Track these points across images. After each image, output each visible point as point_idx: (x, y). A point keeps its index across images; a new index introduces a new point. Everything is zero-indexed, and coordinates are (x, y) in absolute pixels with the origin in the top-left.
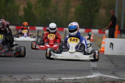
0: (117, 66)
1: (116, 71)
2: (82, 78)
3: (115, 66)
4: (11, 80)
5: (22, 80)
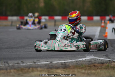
1: (110, 54)
2: (74, 61)
3: (113, 49)
4: (3, 65)
5: (14, 65)
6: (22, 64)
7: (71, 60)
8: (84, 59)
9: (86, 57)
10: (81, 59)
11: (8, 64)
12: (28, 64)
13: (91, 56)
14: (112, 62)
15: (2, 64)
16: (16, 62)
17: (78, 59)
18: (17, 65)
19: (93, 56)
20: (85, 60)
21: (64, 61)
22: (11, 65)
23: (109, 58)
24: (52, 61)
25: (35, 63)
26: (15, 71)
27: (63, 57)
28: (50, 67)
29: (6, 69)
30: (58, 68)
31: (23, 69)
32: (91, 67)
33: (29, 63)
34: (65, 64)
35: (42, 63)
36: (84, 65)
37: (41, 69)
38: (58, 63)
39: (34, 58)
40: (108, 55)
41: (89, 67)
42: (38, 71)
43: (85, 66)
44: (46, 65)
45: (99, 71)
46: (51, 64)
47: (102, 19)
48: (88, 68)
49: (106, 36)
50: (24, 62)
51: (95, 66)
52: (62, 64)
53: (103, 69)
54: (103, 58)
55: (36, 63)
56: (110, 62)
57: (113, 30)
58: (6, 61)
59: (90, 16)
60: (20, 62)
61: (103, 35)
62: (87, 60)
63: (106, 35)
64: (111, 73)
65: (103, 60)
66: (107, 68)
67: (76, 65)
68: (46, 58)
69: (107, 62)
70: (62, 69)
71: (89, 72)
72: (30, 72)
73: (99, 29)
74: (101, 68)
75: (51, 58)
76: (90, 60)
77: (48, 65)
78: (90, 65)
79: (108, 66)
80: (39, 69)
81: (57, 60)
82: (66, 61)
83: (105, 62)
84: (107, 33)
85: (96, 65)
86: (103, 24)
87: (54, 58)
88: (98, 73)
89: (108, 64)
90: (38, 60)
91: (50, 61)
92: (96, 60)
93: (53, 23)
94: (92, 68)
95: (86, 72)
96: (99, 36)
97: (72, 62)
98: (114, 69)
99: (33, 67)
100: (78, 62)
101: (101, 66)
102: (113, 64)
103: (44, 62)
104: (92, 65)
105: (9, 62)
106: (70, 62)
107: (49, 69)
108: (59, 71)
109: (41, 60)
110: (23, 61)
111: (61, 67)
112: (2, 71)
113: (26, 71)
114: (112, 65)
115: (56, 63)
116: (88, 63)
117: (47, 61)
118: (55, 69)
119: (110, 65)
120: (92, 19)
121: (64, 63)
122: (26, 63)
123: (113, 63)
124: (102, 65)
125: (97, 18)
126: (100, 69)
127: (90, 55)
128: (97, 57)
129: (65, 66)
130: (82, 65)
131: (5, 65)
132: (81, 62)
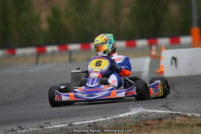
0: (179, 93)
1: (171, 102)
2: (109, 118)
3: (175, 93)
5: (6, 133)
6: (19, 131)
7: (105, 117)
8: (127, 114)
9: (130, 111)
10: (122, 115)
12: (30, 130)
13: (139, 109)
14: (176, 116)
16: (10, 128)
17: (117, 115)
18: (10, 133)
19: (142, 108)
20: (130, 115)
21: (93, 121)
23: (171, 110)
24: (72, 122)
25: (42, 127)
27: (90, 114)
28: (69, 133)
32: (140, 127)
33: (32, 127)
34: (95, 125)
35: (55, 126)
36: (128, 125)
38: (83, 124)
39: (40, 119)
40: (169, 104)
41: (138, 128)
43: (130, 126)
44: (61, 129)
45: (155, 132)
46: (71, 127)
47: (151, 45)
48: (135, 129)
49: (162, 72)
50: (23, 127)
51: (147, 125)
52: (89, 126)
53: (161, 129)
54: (160, 110)
55: (45, 128)
56: (172, 116)
57: (173, 61)
61: (157, 71)
62: (133, 115)
63: (161, 70)
65: (161, 113)
66: (169, 126)
67: (114, 126)
68: (61, 117)
69: (169, 117)
73: (147, 61)
74: (159, 128)
75: (69, 117)
76: (138, 116)
77: (66, 129)
78: (138, 124)
79: (170, 123)
81: (81, 119)
82: (96, 120)
83: (164, 116)
84: (163, 67)
85: (149, 122)
86: (153, 53)
87: (74, 116)
89: (169, 120)
90: (47, 121)
91: (69, 122)
92: (148, 114)
93: (66, 58)
94: (142, 128)
96: (150, 72)
97: (107, 121)
98: (180, 128)
100: (118, 120)
101: (158, 125)
102: (179, 119)
103: (57, 125)
106: (102, 122)
109: (52, 122)
110: (21, 126)
114: (177, 122)
115: (79, 125)
116: (134, 120)
117: (62, 122)
119: (173, 121)
120: (134, 45)
121: (92, 124)
122: (27, 129)
123: (177, 118)
124: (160, 122)
125: (142, 43)
126: (156, 129)
127: (137, 107)
128: (149, 109)
130: (125, 124)
132: (123, 120)
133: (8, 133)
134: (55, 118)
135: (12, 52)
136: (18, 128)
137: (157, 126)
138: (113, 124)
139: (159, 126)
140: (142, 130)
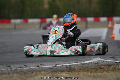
4: (6, 70)
5: (17, 69)
7: (77, 63)
8: (90, 61)
9: (92, 59)
10: (87, 62)
11: (10, 68)
12: (31, 68)
14: (119, 64)
15: (4, 69)
16: (19, 66)
17: (84, 61)
18: (19, 69)
19: (99, 58)
20: (91, 62)
21: (69, 64)
22: (13, 69)
23: (116, 60)
25: (39, 66)
26: (18, 75)
27: (68, 60)
28: (54, 71)
29: (9, 74)
30: (62, 71)
31: (26, 73)
32: (97, 69)
33: (33, 66)
34: (70, 67)
35: (46, 66)
36: (90, 68)
37: (45, 73)
38: (63, 66)
39: (38, 61)
40: (116, 57)
41: (96, 70)
42: (41, 74)
43: (91, 68)
44: (50, 68)
45: (105, 73)
46: (55, 67)
47: (109, 20)
48: (94, 70)
49: (114, 37)
50: (27, 66)
51: (101, 68)
52: (67, 67)
53: (110, 71)
54: (110, 60)
55: (40, 67)
56: (117, 64)
58: (8, 65)
59: (97, 17)
60: (23, 66)
61: (111, 36)
62: (94, 62)
63: (113, 36)
64: (118, 75)
65: (110, 62)
66: (114, 70)
67: (82, 68)
68: (51, 61)
69: (114, 64)
70: (67, 72)
71: (95, 74)
72: (34, 76)
73: (106, 30)
74: (108, 70)
75: (55, 61)
76: (96, 63)
77: (53, 68)
78: (96, 68)
79: (115, 68)
80: (43, 72)
81: (62, 63)
82: (71, 64)
84: (114, 34)
85: (102, 67)
87: (58, 61)
88: (104, 75)
89: (114, 66)
90: (42, 63)
91: (55, 64)
92: (103, 62)
94: (98, 70)
95: (92, 75)
96: (106, 37)
97: (77, 65)
99: (36, 71)
100: (84, 65)
103: (48, 66)
104: (98, 68)
105: (12, 66)
106: (75, 65)
107: (54, 73)
108: (64, 74)
109: (45, 64)
110: (26, 65)
111: (66, 70)
112: (4, 76)
113: (29, 75)
114: (119, 67)
115: (61, 66)
116: (94, 65)
117: (51, 64)
118: (60, 73)
119: (117, 67)
120: (99, 20)
122: (30, 67)
124: (109, 67)
125: (103, 19)
126: (106, 71)
127: (96, 57)
128: (103, 59)
129: (70, 69)
130: (88, 67)
131: (7, 69)
132: (87, 65)
133: (18, 69)
134: (47, 61)
135: (26, 20)
136: (25, 66)
137: (107, 69)
138: (81, 67)
139: (108, 69)
140: (98, 71)
